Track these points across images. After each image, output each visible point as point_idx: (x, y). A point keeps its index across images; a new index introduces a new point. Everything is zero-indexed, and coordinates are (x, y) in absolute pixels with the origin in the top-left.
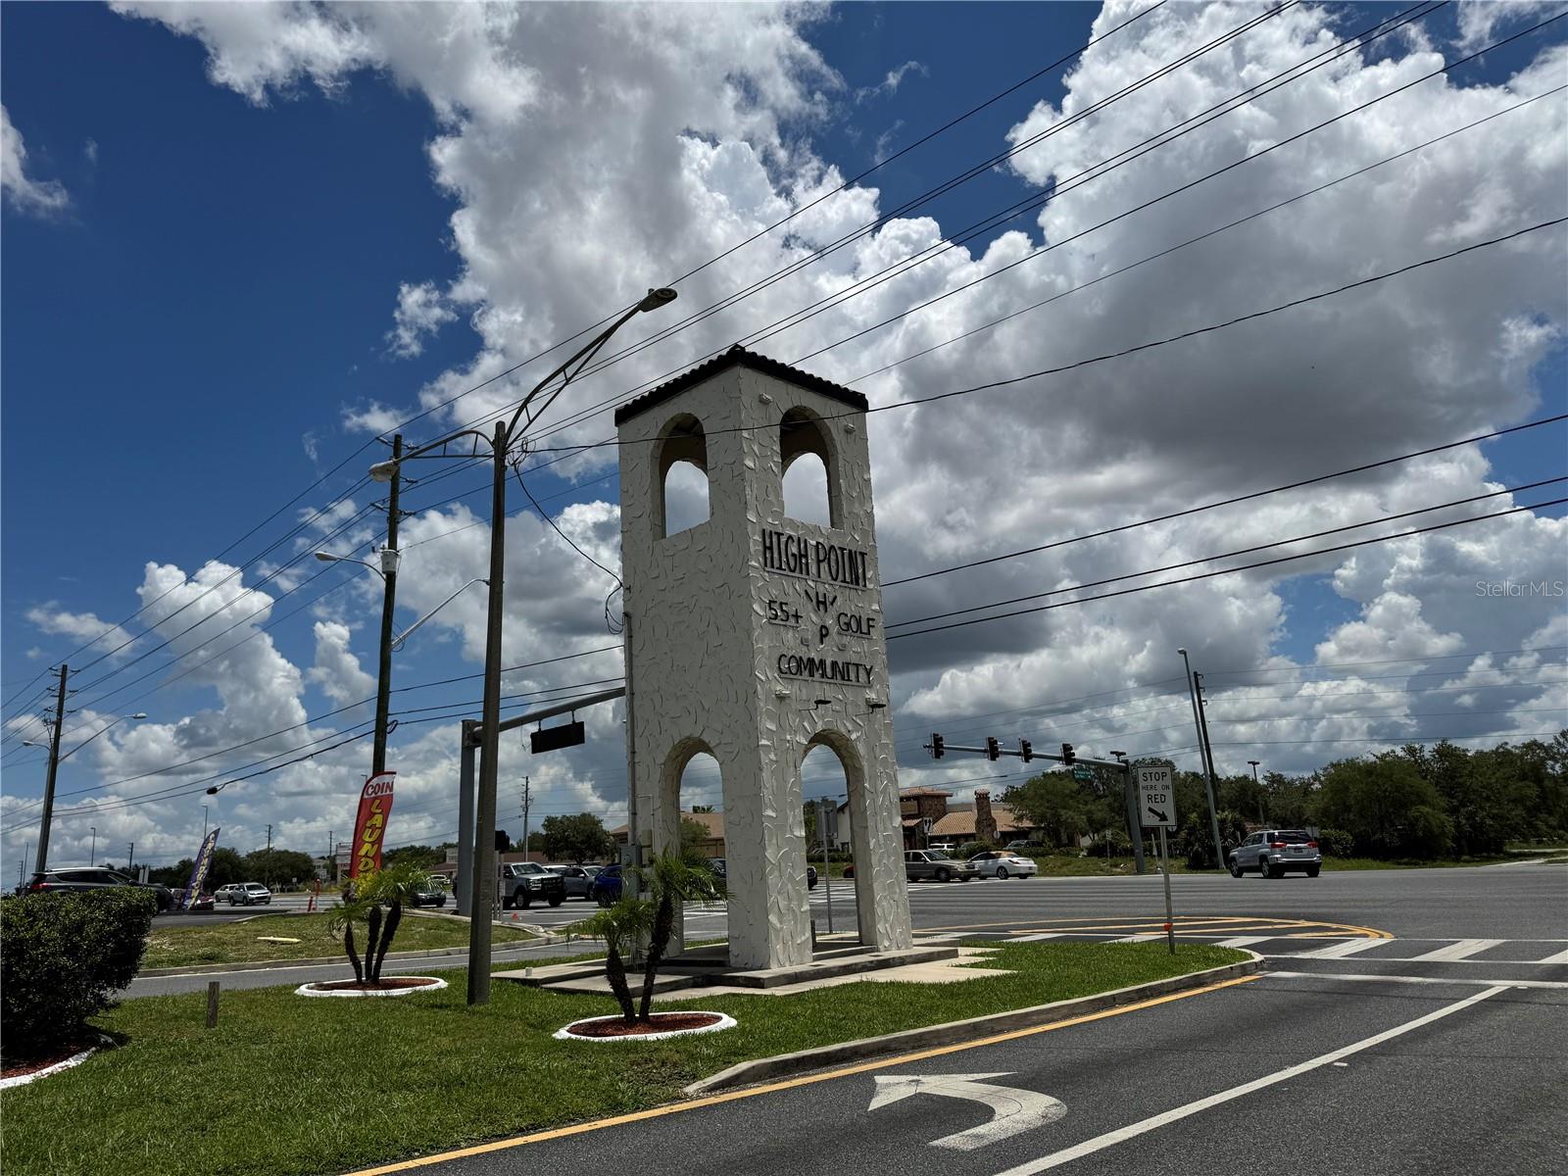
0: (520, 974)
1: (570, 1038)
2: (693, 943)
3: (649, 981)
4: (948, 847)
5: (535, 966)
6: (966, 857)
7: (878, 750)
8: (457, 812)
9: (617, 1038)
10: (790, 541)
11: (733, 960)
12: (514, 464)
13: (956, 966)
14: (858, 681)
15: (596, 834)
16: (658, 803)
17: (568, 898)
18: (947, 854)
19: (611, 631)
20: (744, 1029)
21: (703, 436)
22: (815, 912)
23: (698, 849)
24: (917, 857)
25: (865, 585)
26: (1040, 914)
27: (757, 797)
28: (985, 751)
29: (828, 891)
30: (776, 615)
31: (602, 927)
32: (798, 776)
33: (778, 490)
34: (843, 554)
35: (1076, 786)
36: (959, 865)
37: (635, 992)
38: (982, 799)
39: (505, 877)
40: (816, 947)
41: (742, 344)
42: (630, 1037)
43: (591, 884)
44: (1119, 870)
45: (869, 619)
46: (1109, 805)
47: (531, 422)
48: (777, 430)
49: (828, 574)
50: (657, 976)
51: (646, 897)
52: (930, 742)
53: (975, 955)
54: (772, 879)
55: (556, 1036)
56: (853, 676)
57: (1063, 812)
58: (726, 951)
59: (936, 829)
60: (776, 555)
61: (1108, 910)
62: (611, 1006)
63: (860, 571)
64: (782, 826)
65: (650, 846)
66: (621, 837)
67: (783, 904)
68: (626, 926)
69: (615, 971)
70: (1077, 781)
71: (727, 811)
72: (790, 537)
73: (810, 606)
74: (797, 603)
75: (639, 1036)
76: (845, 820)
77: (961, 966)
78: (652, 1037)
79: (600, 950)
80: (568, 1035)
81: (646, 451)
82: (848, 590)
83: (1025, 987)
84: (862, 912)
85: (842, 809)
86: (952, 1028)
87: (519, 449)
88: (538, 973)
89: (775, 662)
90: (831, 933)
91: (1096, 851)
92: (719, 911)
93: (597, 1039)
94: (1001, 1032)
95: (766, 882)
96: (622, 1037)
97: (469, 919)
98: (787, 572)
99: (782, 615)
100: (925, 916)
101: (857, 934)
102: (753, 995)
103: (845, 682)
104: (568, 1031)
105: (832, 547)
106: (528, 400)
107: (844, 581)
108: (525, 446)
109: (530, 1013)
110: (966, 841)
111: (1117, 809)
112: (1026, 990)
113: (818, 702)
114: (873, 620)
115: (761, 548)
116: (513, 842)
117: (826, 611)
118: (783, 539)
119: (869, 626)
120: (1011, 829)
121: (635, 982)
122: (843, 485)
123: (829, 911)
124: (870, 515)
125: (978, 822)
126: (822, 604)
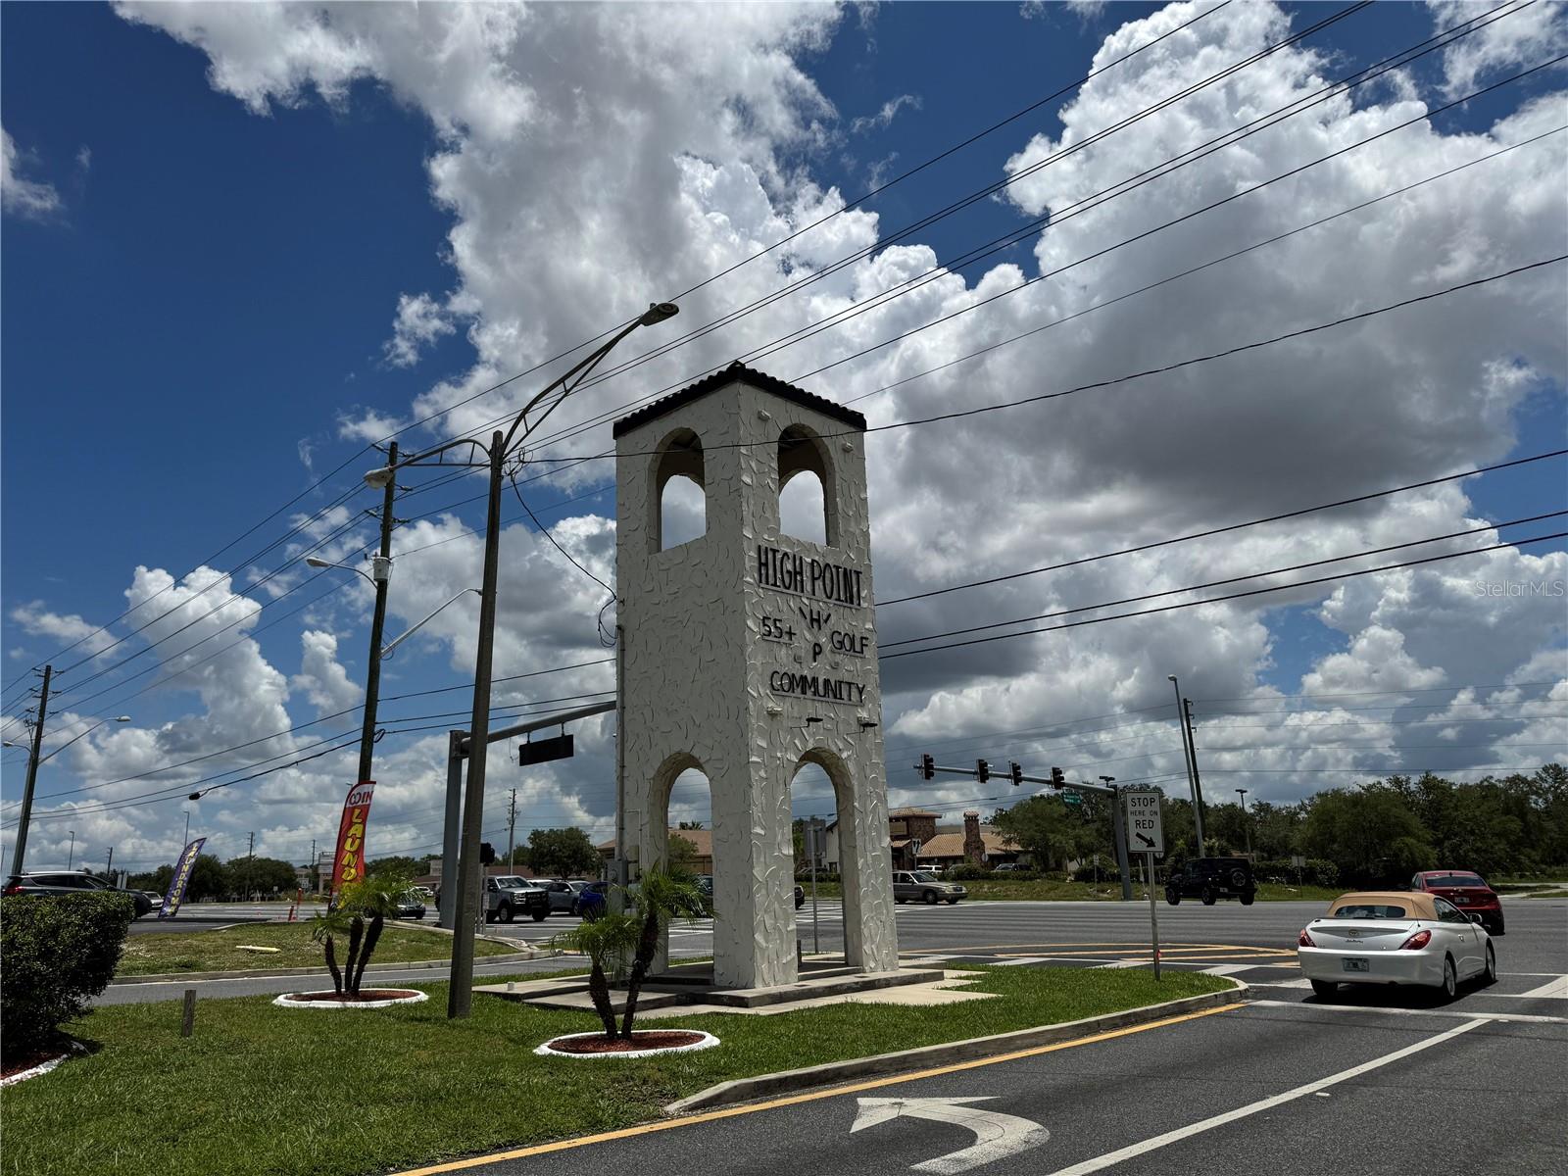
0: (502, 988)
1: (550, 1055)
2: (677, 961)
3: (632, 998)
4: (936, 869)
5: (517, 981)
6: (954, 879)
7: (868, 771)
8: (443, 823)
9: (599, 1055)
10: (786, 558)
11: (717, 979)
12: (510, 474)
13: (942, 989)
14: (850, 700)
15: (582, 849)
16: (646, 818)
17: (553, 913)
18: (934, 876)
19: (602, 644)
20: (727, 1048)
21: (701, 452)
22: (802, 932)
23: (685, 866)
24: (905, 878)
25: (859, 604)
26: (1026, 938)
27: (746, 815)
28: (975, 773)
29: (815, 911)
30: (770, 631)
31: (586, 943)
32: (787, 794)
33: (775, 506)
34: (838, 572)
35: (1064, 810)
36: (947, 887)
37: (617, 1009)
38: (971, 821)
39: (489, 890)
40: (802, 967)
41: (742, 361)
42: (612, 1054)
43: (576, 899)
44: (1106, 895)
45: (862, 638)
46: (1097, 830)
47: (528, 432)
48: (776, 447)
49: (823, 592)
50: (640, 993)
51: (632, 913)
52: (921, 763)
53: (960, 978)
54: (759, 898)
55: (537, 1051)
56: (845, 695)
57: (1051, 836)
58: (710, 969)
59: (924, 851)
60: (771, 572)
61: (1094, 935)
62: (593, 1023)
63: (855, 589)
64: (770, 843)
65: (636, 862)
66: (608, 853)
67: (769, 922)
68: (611, 942)
69: (598, 987)
70: (1067, 805)
71: (717, 827)
72: (786, 554)
73: (804, 624)
74: (791, 620)
75: (621, 1053)
76: (833, 840)
77: (946, 989)
78: (634, 1054)
79: (584, 966)
80: (550, 1051)
81: (644, 464)
82: (842, 608)
83: (1010, 1011)
84: (849, 933)
85: (830, 829)
86: (936, 1051)
87: (517, 459)
88: (520, 988)
89: (768, 679)
90: (817, 953)
91: (1083, 876)
92: (705, 928)
93: (578, 1056)
94: (985, 1056)
95: (753, 900)
96: (603, 1054)
97: (452, 932)
98: (782, 589)
99: (776, 631)
100: (912, 937)
101: (843, 955)
102: (737, 1014)
103: (838, 701)
104: (549, 1047)
105: (827, 565)
106: (526, 411)
107: (839, 599)
108: (522, 457)
109: (512, 1028)
110: (954, 863)
111: (1104, 834)
112: (1011, 1014)
113: (809, 720)
114: (866, 639)
115: (756, 564)
116: (498, 856)
117: (820, 628)
118: (779, 556)
119: (863, 645)
120: (999, 852)
121: (617, 999)
122: (839, 503)
123: (816, 931)
124: (866, 535)
125: (967, 845)
126: (816, 621)
